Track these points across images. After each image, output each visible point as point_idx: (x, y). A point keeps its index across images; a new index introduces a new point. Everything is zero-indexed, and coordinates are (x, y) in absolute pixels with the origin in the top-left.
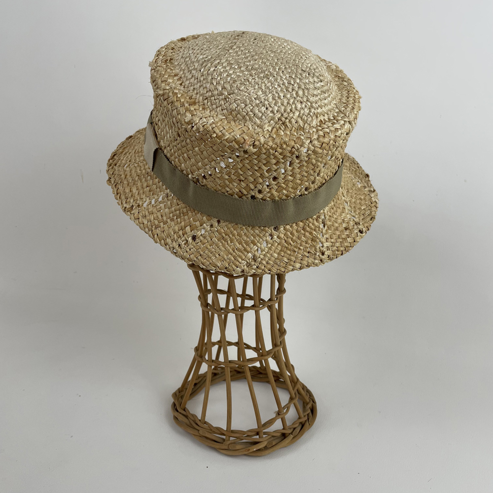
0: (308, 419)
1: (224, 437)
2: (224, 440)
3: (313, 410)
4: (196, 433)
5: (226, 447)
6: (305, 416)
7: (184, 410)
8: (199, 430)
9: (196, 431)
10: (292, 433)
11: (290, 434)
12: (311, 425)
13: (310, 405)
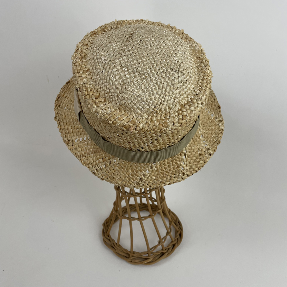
0: (177, 242)
3: (181, 235)
6: (175, 240)
7: (108, 236)
10: (167, 252)
11: (166, 253)
12: (178, 245)
13: (179, 232)
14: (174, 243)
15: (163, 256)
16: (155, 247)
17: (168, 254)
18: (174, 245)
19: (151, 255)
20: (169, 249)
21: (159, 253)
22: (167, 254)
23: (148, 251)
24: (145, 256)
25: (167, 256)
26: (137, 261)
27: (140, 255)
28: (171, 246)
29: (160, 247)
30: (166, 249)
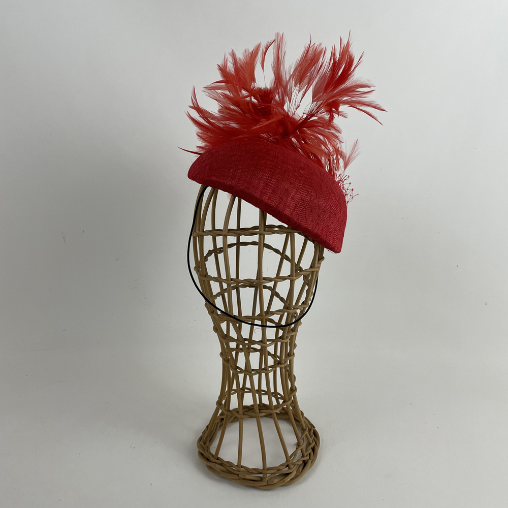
14: (312, 446)
15: (307, 465)
16: (294, 454)
17: (312, 462)
18: (313, 449)
19: (292, 466)
20: (310, 454)
21: (302, 462)
22: (310, 461)
23: (287, 461)
24: (286, 470)
25: (311, 466)
26: (276, 481)
27: (279, 470)
28: (310, 451)
29: (299, 453)
30: (307, 455)
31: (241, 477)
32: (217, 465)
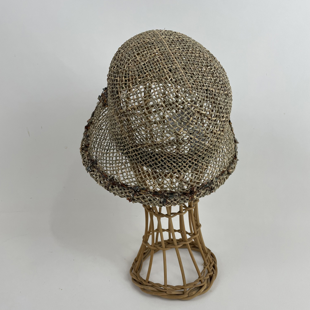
1: (183, 290)
2: (183, 292)
4: (165, 294)
5: (187, 296)
8: (166, 292)
9: (165, 293)
31: (169, 293)
32: (149, 287)
